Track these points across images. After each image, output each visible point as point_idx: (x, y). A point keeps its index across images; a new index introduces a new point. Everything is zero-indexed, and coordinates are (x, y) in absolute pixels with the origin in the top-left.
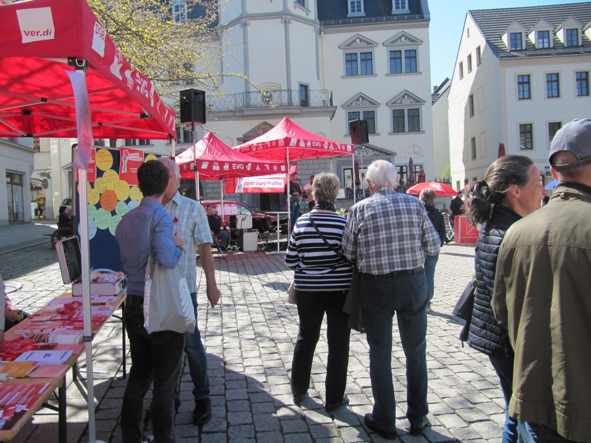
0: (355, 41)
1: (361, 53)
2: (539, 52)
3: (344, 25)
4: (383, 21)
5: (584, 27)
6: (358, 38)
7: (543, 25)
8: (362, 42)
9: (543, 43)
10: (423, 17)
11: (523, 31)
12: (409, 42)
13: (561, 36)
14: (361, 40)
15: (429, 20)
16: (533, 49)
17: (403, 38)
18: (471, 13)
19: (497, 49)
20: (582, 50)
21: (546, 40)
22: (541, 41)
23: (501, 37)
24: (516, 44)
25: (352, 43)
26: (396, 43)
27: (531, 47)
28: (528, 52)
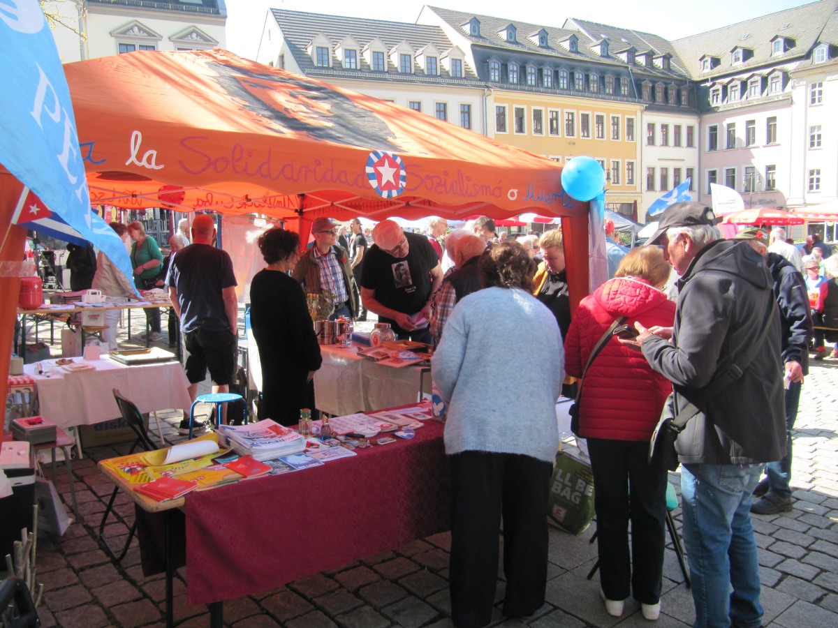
0: (132, 29)
1: (140, 46)
2: (347, 73)
3: (116, 5)
4: (169, 9)
5: (390, 50)
6: (136, 25)
7: (350, 43)
8: (142, 32)
9: (350, 63)
10: (218, 13)
11: (330, 46)
12: (201, 41)
13: (368, 58)
14: (140, 29)
15: (225, 17)
16: (340, 69)
17: (194, 35)
18: (273, 12)
19: (301, 59)
20: (387, 76)
21: (353, 60)
22: (348, 60)
23: (306, 49)
24: (322, 61)
25: (128, 30)
26: (185, 40)
27: (338, 65)
28: (335, 72)
